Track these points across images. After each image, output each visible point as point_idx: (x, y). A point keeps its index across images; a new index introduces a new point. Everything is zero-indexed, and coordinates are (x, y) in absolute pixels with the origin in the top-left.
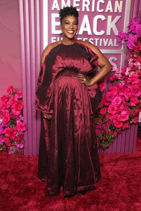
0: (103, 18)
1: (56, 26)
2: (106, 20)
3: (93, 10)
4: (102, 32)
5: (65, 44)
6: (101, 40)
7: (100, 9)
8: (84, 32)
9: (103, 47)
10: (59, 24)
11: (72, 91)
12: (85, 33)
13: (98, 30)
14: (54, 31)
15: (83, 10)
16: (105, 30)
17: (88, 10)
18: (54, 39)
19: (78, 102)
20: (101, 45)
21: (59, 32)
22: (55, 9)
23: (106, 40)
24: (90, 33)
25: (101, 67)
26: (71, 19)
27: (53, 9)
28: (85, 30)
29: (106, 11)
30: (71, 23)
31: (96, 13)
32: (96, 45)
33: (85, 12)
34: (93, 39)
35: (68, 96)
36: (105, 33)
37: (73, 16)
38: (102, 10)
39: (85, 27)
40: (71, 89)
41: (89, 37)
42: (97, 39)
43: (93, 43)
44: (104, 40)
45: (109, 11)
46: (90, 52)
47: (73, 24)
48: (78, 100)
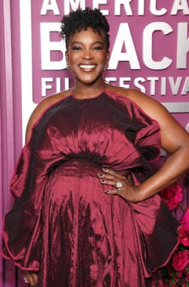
0: (166, 28)
1: (52, 51)
2: (173, 35)
3: (141, 12)
4: (165, 63)
5: (79, 97)
6: (164, 80)
7: (158, 8)
9: (170, 96)
10: (61, 46)
12: (123, 65)
13: (156, 57)
14: (47, 64)
15: (117, 12)
16: (173, 56)
17: (129, 12)
18: (47, 83)
19: (99, 244)
20: (163, 92)
21: (62, 65)
22: (50, 12)
23: (175, 80)
24: (135, 65)
25: (171, 153)
26: (87, 38)
27: (43, 12)
28: (124, 57)
29: (174, 12)
30: (88, 48)
31: (149, 18)
32: (153, 92)
33: (123, 17)
34: (143, 80)
35: (72, 227)
36: (174, 64)
37: (90, 29)
38: (163, 11)
39: (124, 50)
41: (134, 74)
42: (153, 79)
43: (143, 90)
44: (171, 79)
45: (180, 11)
46: (138, 116)
47: (91, 48)
48: (98, 237)
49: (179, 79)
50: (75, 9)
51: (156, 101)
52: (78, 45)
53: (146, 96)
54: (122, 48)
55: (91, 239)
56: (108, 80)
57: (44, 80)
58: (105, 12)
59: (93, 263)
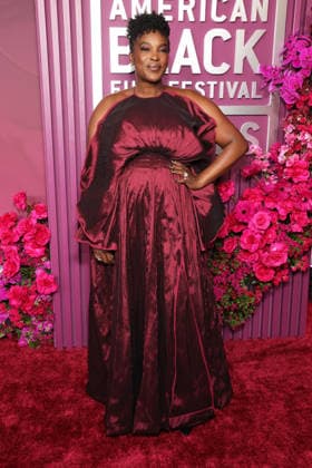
0: (225, 35)
1: (120, 55)
2: (232, 41)
3: (203, 18)
4: (224, 68)
5: (141, 95)
6: (222, 84)
7: (218, 15)
8: (183, 67)
9: (227, 101)
10: (126, 50)
11: (159, 200)
12: (186, 69)
13: (215, 63)
14: (116, 68)
15: (181, 18)
16: (231, 61)
17: (191, 18)
18: (116, 86)
19: (171, 225)
20: (221, 96)
21: (128, 69)
22: (118, 17)
23: (232, 84)
24: (196, 70)
25: (224, 146)
26: (153, 40)
27: (112, 17)
28: (186, 62)
29: (233, 19)
30: (155, 49)
31: (210, 24)
32: (212, 96)
33: (186, 23)
34: (203, 84)
35: (148, 212)
36: (231, 69)
37: (157, 32)
38: (223, 18)
39: (186, 55)
40: (157, 195)
41: (195, 77)
42: (212, 84)
43: (203, 93)
44: (229, 83)
45: (238, 18)
47: (158, 50)
48: (170, 220)
49: (236, 83)
50: (141, 12)
51: (214, 103)
52: (146, 46)
53: (206, 98)
54: (185, 53)
55: (164, 221)
56: (171, 83)
57: (113, 83)
58: (168, 18)
59: (165, 241)
